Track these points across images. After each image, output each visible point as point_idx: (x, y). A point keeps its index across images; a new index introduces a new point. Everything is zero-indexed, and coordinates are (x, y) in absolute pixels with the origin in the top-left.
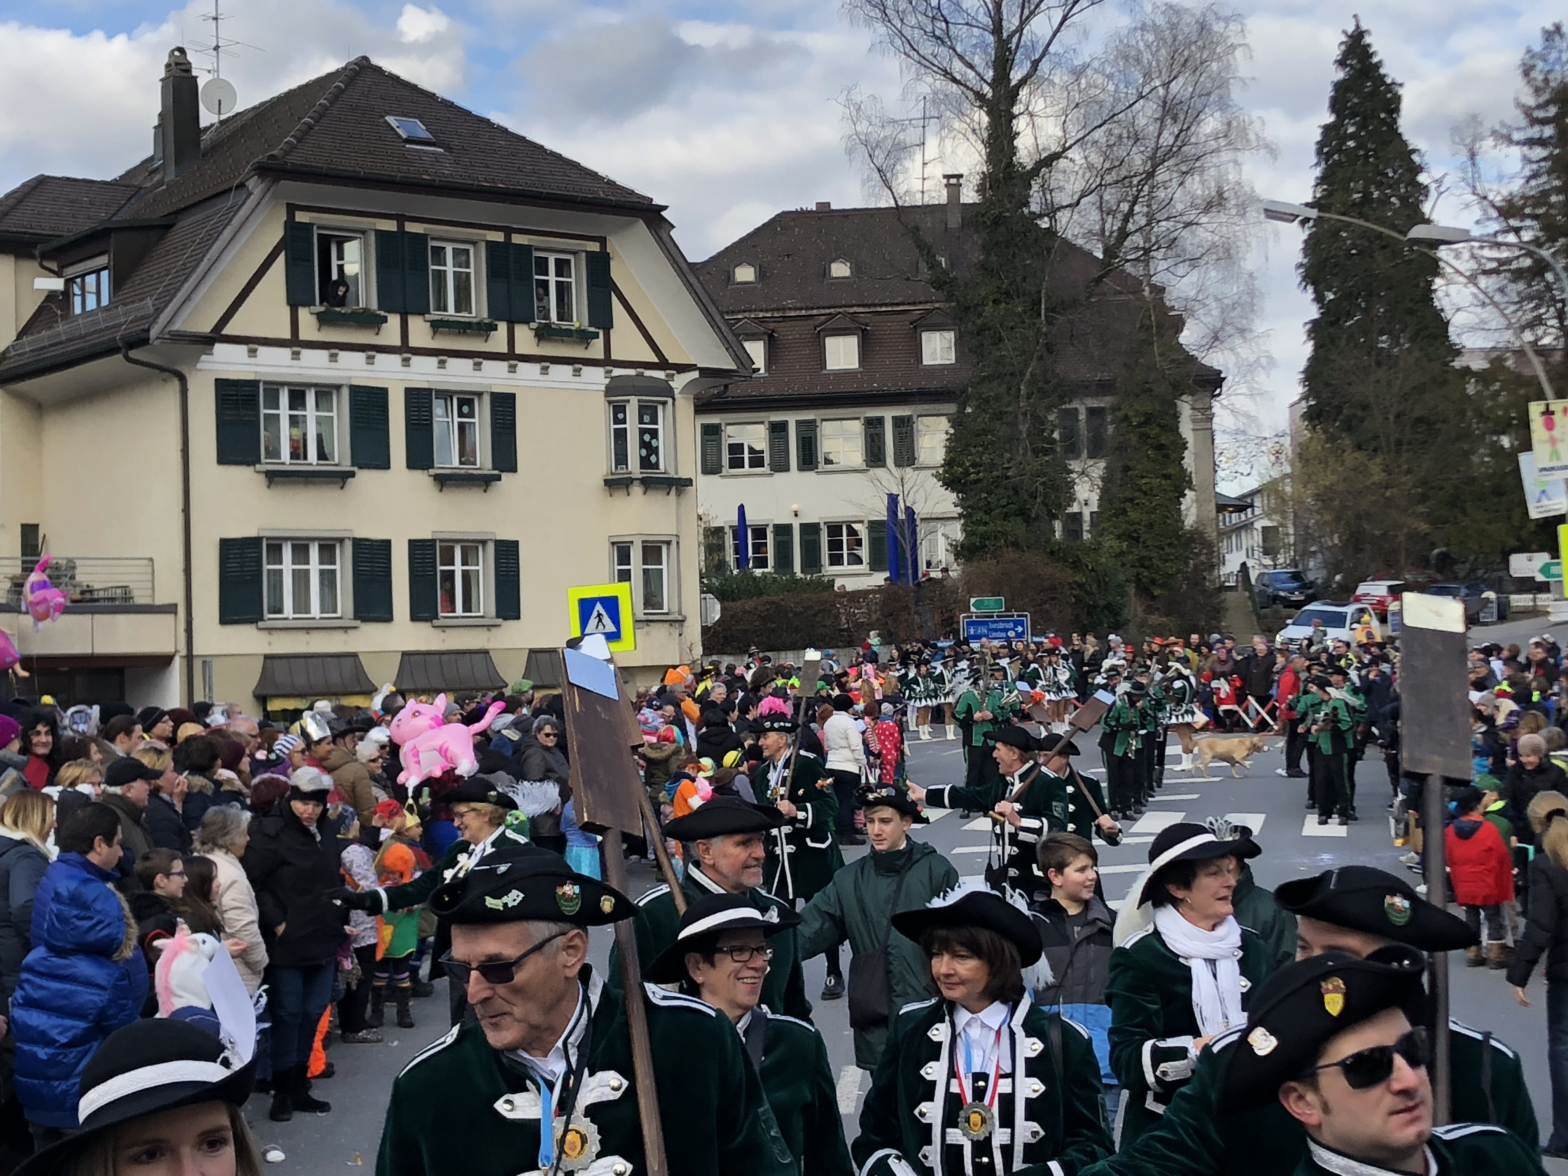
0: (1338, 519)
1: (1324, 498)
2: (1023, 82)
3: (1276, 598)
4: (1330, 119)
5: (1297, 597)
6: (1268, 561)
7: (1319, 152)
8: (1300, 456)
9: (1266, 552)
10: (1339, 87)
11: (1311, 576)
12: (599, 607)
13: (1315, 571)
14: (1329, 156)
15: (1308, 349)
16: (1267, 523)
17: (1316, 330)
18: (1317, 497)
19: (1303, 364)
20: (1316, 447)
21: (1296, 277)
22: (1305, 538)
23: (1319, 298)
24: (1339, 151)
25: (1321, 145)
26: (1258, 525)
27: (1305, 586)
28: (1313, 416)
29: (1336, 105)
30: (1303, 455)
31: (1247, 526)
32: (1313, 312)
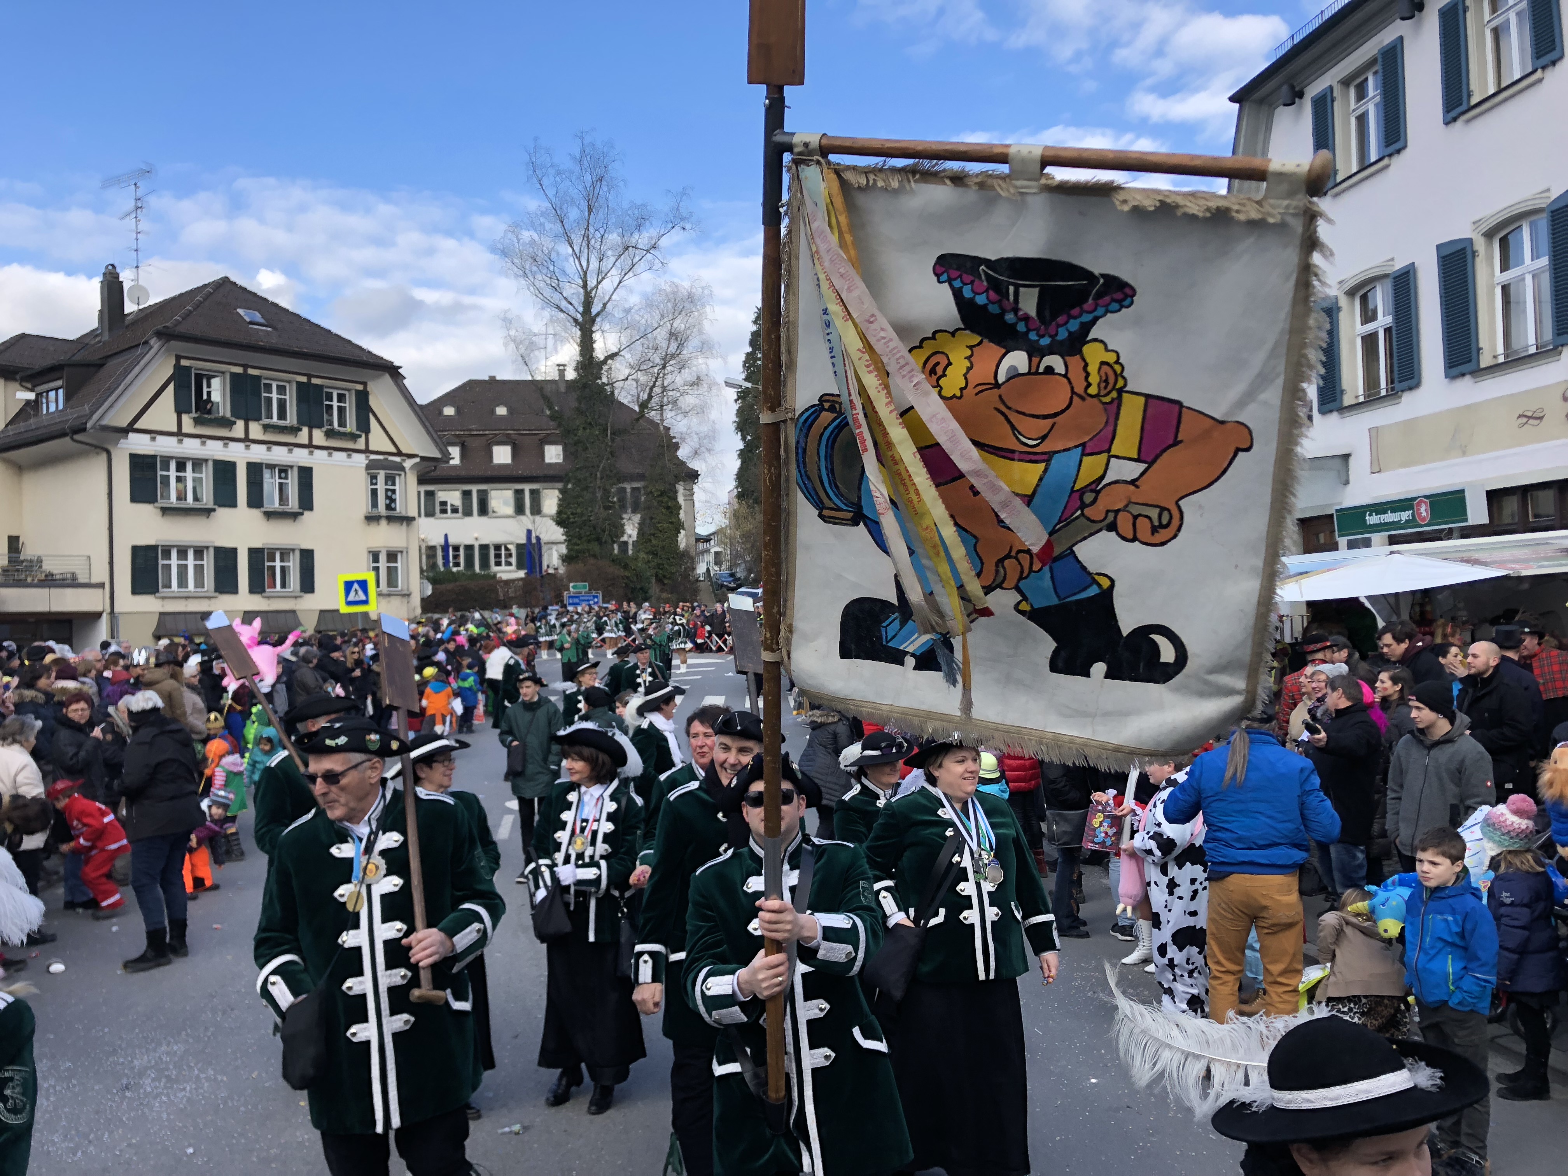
0: (753, 546)
1: (746, 536)
2: (598, 314)
3: (722, 586)
4: (749, 350)
5: (732, 585)
6: (717, 568)
7: (744, 366)
8: (735, 515)
9: (716, 564)
10: (755, 335)
11: (738, 575)
12: (356, 586)
13: (740, 573)
14: (749, 368)
15: (737, 464)
16: (718, 549)
17: (742, 454)
18: (743, 536)
19: (736, 471)
20: (744, 510)
21: (732, 427)
22: (736, 556)
23: (744, 438)
24: (754, 366)
25: (745, 362)
26: (712, 551)
27: (736, 580)
28: (740, 496)
29: (752, 343)
30: (736, 516)
31: (708, 551)
32: (741, 446)
